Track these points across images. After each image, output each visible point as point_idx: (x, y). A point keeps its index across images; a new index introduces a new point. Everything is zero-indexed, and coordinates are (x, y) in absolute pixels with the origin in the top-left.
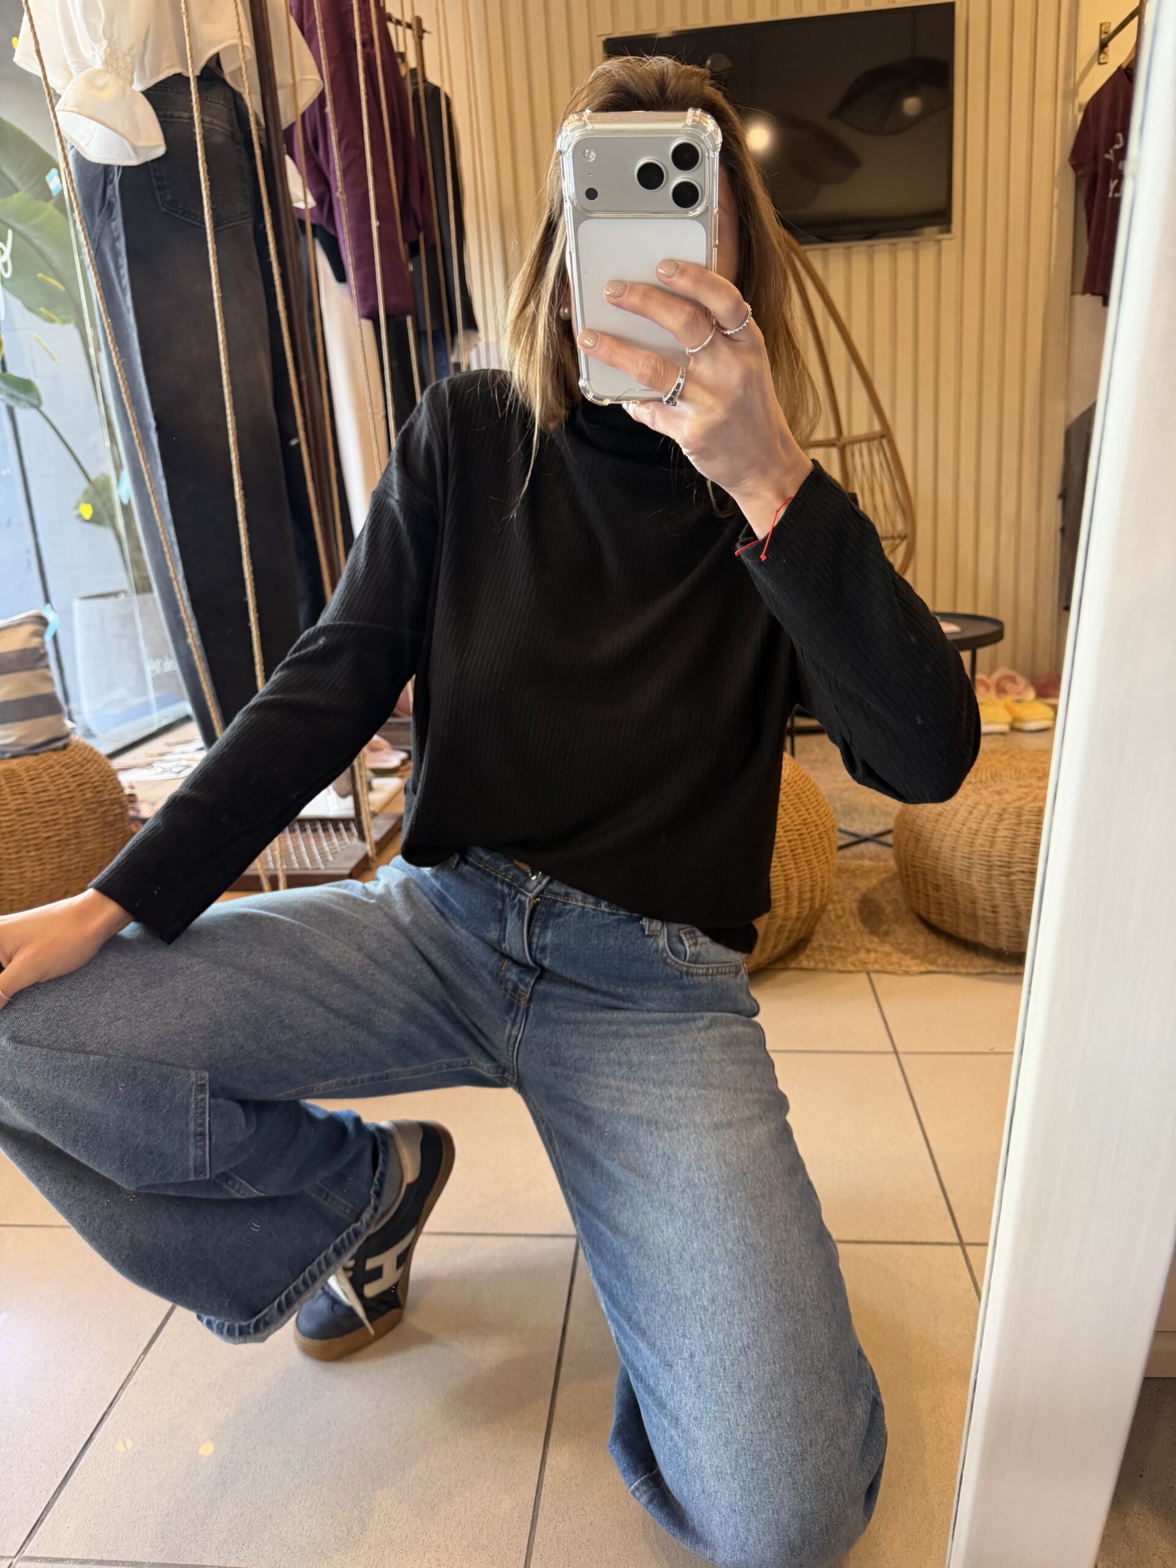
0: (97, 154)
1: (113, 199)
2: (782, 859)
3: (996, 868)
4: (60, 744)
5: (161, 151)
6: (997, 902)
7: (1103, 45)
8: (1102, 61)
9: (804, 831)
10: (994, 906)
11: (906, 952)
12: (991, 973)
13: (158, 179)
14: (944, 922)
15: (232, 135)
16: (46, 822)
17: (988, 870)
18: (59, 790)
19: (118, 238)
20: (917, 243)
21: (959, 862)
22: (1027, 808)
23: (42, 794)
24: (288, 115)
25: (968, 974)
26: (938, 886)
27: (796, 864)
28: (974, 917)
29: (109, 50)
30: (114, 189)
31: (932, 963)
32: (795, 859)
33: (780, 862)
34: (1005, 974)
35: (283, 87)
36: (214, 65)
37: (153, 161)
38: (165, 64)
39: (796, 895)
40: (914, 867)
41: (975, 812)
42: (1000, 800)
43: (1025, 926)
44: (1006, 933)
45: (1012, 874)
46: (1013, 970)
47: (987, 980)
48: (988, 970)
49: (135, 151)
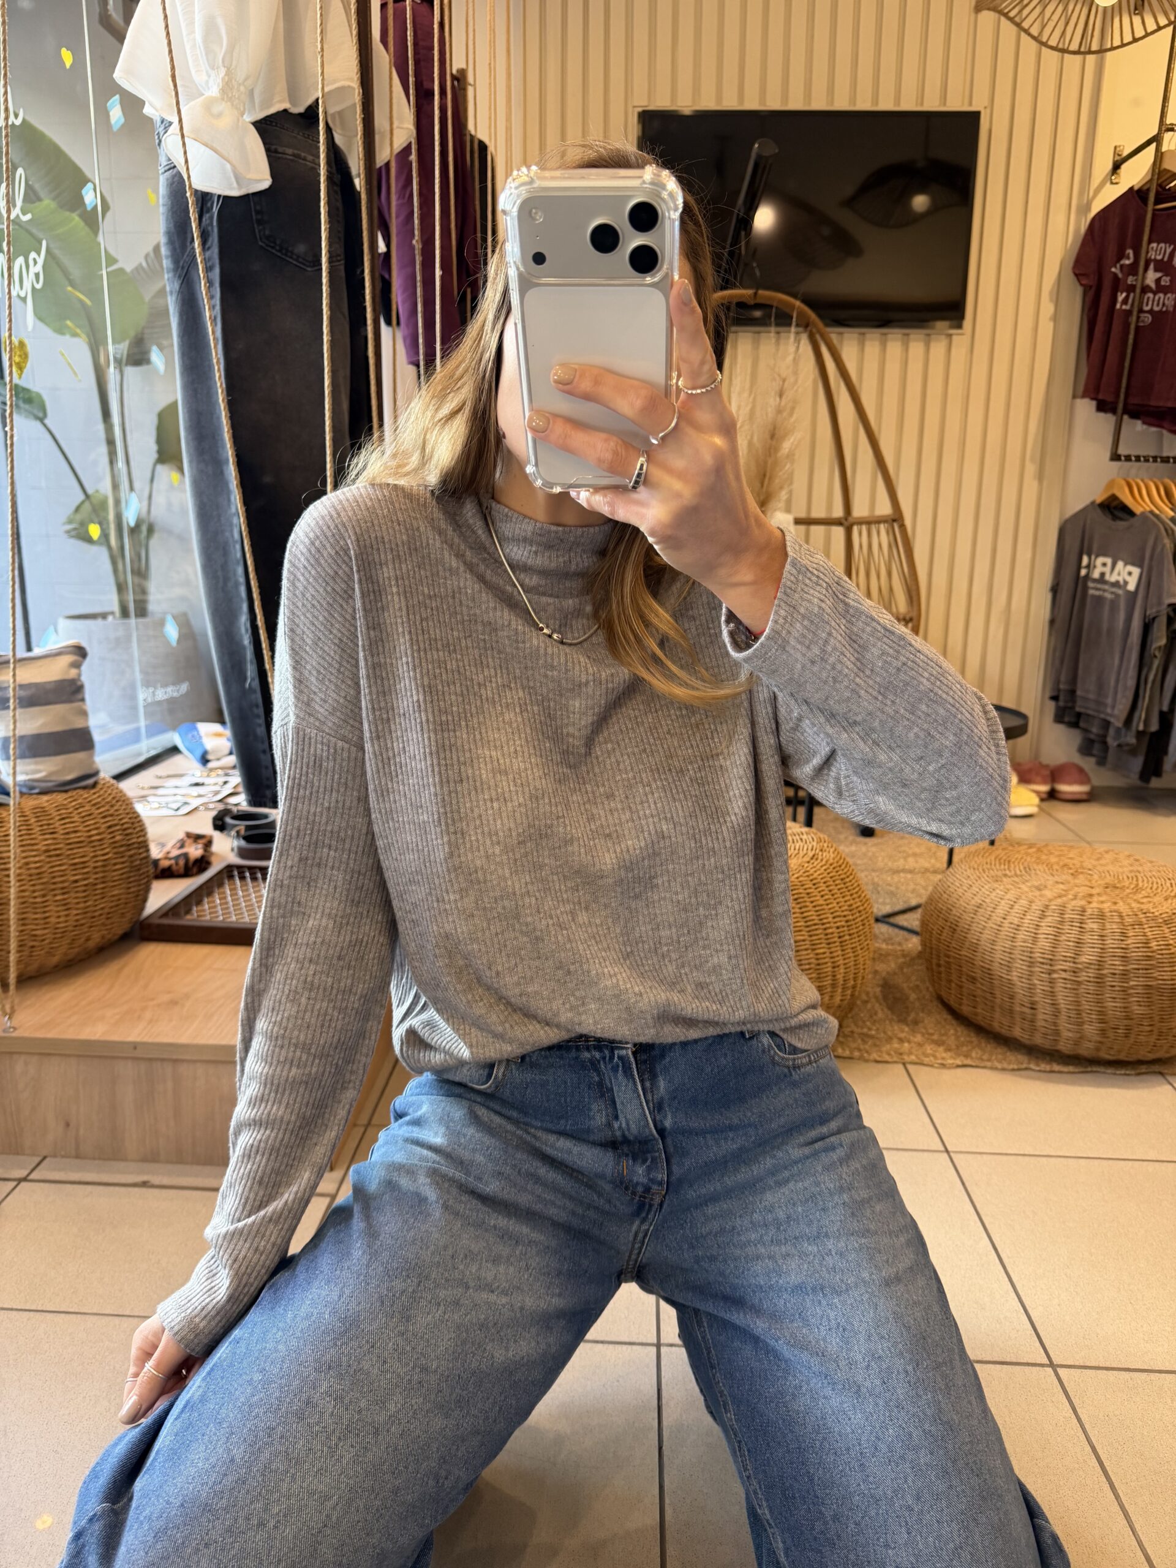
3: (1038, 964)
4: (91, 781)
5: (266, 184)
6: (1037, 999)
7: (1116, 167)
8: (1114, 181)
10: (1033, 1003)
11: (939, 1043)
12: (1026, 1069)
13: (258, 212)
14: (976, 1014)
16: (75, 864)
17: (1030, 966)
18: (89, 831)
21: (998, 956)
23: (73, 835)
25: (1004, 1069)
26: (974, 978)
28: (1011, 1012)
29: (226, 79)
30: (211, 218)
31: (966, 1056)
34: (1040, 1071)
37: (257, 193)
38: (277, 98)
40: (948, 956)
41: (1016, 907)
42: (1041, 896)
43: (1064, 1024)
44: (1043, 1030)
45: (1054, 971)
46: (1048, 1068)
47: (1021, 1076)
48: (1024, 1066)
49: (238, 183)
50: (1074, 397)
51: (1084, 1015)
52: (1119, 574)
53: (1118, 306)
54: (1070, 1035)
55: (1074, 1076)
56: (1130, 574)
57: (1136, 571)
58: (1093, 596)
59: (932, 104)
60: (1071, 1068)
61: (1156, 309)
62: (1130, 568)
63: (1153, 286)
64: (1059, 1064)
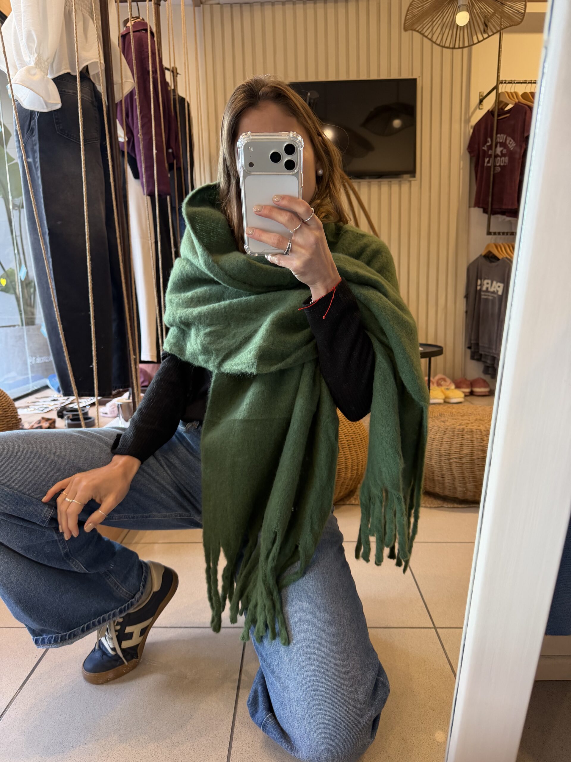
0: (27, 105)
1: (34, 127)
2: (344, 449)
3: (444, 456)
5: (59, 106)
6: (444, 473)
7: (481, 101)
8: (481, 108)
9: (354, 436)
10: (443, 475)
12: (442, 507)
13: (56, 119)
15: (92, 103)
17: (440, 457)
19: (35, 145)
20: (400, 181)
22: (457, 428)
24: (118, 97)
25: (431, 507)
27: (350, 452)
28: (434, 480)
29: (38, 58)
30: (35, 122)
32: (350, 450)
33: (343, 450)
34: (448, 508)
35: (117, 84)
36: (85, 71)
37: (55, 111)
38: (63, 68)
39: (350, 467)
41: (433, 430)
43: (457, 484)
44: (448, 488)
45: (451, 459)
46: (452, 506)
47: (440, 510)
48: (440, 506)
49: (46, 105)
50: (470, 207)
51: (466, 479)
52: (494, 287)
53: (485, 164)
54: (461, 489)
55: (465, 509)
56: (499, 287)
57: (502, 285)
58: (484, 298)
59: (394, 76)
60: (463, 506)
61: (502, 164)
62: (499, 284)
63: (500, 154)
64: (457, 504)
